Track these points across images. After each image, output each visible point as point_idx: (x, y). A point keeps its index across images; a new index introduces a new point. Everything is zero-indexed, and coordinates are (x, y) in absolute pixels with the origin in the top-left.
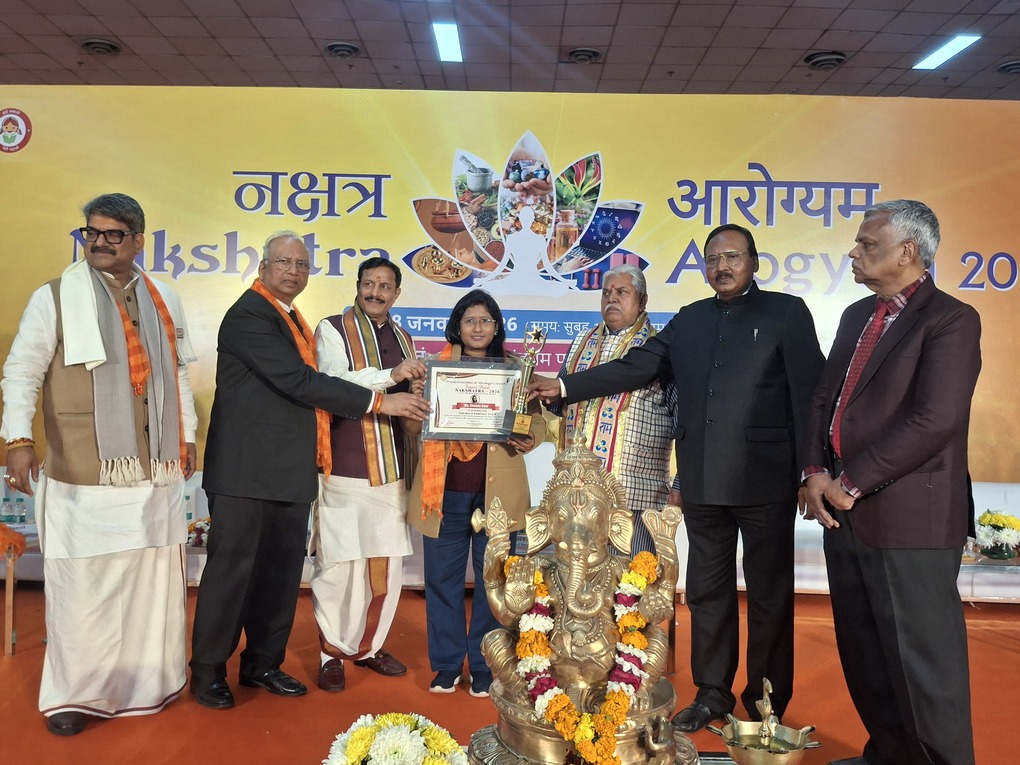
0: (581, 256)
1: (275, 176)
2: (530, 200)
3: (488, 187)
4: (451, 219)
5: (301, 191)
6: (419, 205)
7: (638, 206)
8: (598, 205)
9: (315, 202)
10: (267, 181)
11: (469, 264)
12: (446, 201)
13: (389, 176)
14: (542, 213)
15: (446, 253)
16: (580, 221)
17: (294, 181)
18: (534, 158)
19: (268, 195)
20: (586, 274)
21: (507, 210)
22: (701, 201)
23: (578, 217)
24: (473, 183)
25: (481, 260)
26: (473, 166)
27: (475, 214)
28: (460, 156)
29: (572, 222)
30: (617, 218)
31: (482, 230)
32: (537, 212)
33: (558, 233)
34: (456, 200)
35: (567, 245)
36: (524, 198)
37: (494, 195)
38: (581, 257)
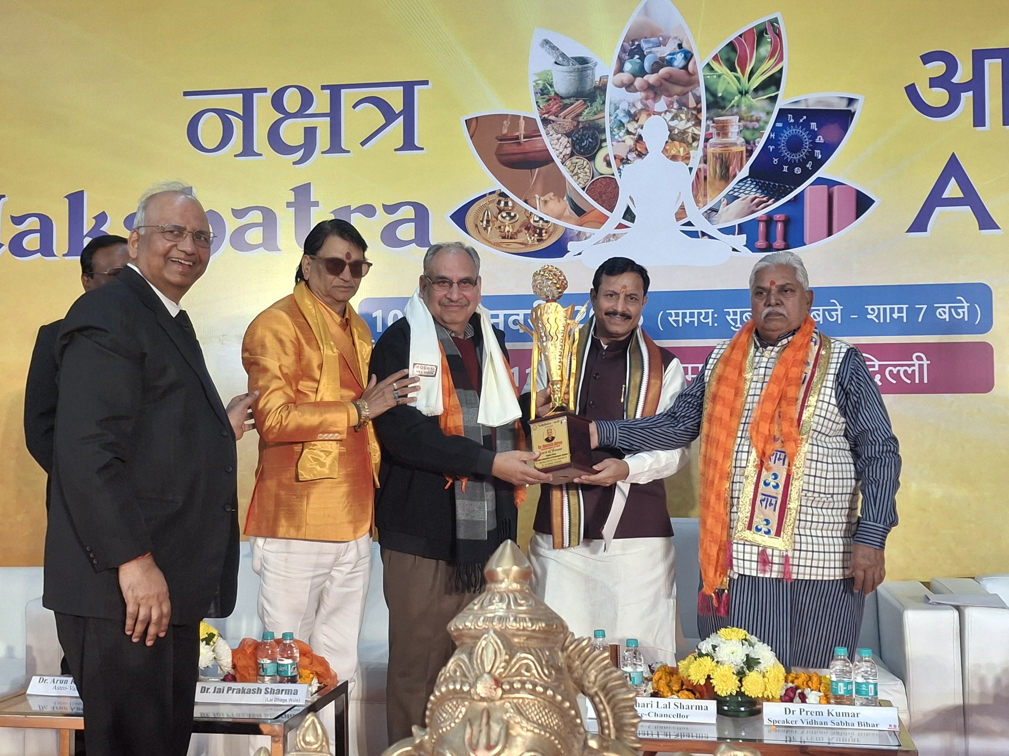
0: (752, 193)
1: (248, 95)
2: (661, 105)
3: (589, 87)
4: (529, 146)
5: (288, 116)
6: (475, 126)
7: (851, 101)
8: (781, 104)
9: (310, 133)
10: (235, 103)
11: (559, 218)
12: (519, 116)
13: (425, 83)
14: (681, 125)
15: (520, 202)
16: (748, 134)
17: (277, 101)
18: (664, 33)
19: (238, 125)
20: (762, 226)
21: (621, 125)
22: (965, 87)
23: (746, 127)
24: (563, 82)
25: (579, 211)
26: (563, 55)
27: (568, 135)
28: (541, 40)
29: (735, 136)
30: (813, 125)
31: (581, 161)
32: (672, 124)
33: (710, 156)
34: (535, 115)
35: (726, 177)
36: (649, 102)
37: (599, 100)
38: (752, 195)
